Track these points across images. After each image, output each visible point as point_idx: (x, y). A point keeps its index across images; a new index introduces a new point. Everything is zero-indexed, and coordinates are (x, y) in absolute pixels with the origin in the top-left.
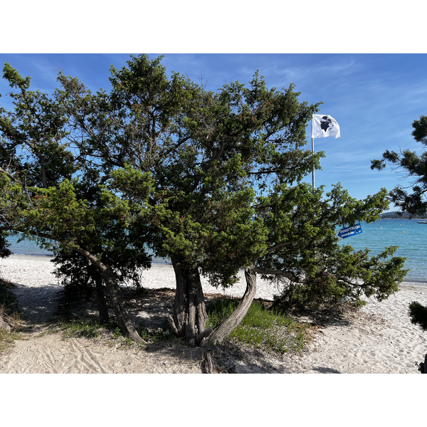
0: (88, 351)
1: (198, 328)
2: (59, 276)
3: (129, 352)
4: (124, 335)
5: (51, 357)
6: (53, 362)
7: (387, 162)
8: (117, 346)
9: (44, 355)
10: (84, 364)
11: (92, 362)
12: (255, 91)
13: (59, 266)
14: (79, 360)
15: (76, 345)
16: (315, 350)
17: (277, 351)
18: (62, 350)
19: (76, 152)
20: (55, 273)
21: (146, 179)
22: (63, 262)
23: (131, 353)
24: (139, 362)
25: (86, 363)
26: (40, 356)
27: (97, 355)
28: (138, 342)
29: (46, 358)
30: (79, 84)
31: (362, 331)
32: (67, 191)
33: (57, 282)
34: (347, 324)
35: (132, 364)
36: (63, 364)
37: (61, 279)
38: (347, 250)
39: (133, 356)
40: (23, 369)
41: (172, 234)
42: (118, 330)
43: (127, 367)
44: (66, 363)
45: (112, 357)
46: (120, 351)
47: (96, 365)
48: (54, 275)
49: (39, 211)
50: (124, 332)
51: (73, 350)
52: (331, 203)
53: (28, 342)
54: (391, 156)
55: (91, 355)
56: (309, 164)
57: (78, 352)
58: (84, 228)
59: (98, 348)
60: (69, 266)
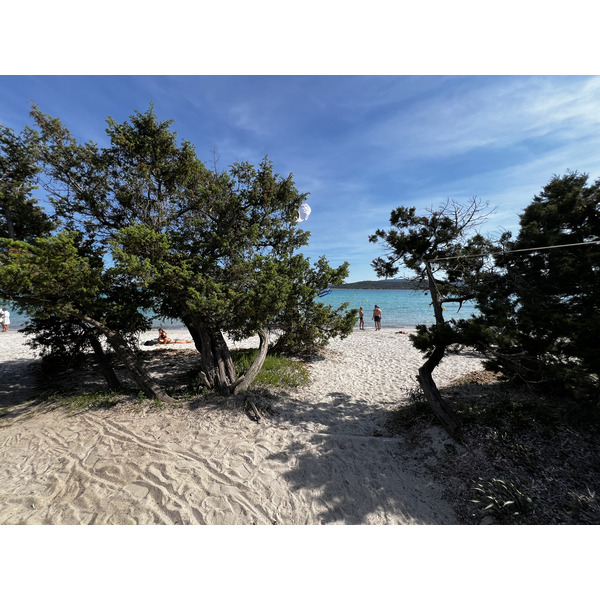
0: (109, 422)
1: (229, 378)
2: (35, 346)
3: (162, 413)
4: (150, 398)
5: (59, 439)
6: (66, 445)
7: (379, 237)
8: (145, 410)
9: (48, 439)
10: (111, 437)
11: (122, 434)
12: (263, 173)
13: (33, 336)
14: (102, 434)
15: (90, 419)
16: (315, 380)
17: (292, 386)
18: (72, 428)
19: (49, 210)
20: (29, 344)
21: (161, 239)
22: (37, 331)
23: (165, 413)
24: (179, 421)
25: (114, 435)
26: (41, 442)
27: (126, 424)
28: (169, 401)
29: (52, 442)
30: (63, 128)
31: (333, 361)
32: (64, 245)
33: (33, 354)
34: (323, 359)
35: (172, 425)
36: (82, 444)
37: (39, 350)
38: (320, 306)
39: (168, 416)
40: (18, 466)
41: (198, 293)
42: (142, 393)
43: (167, 429)
44: (86, 442)
45: (144, 423)
46: (151, 415)
47: (128, 436)
48: (29, 347)
49: (23, 268)
50: (150, 395)
51: (90, 425)
52: (317, 271)
53: (12, 428)
54: (381, 234)
55: (116, 426)
56: (301, 240)
57: (97, 425)
58: (85, 290)
59: (123, 417)
60: (47, 335)
